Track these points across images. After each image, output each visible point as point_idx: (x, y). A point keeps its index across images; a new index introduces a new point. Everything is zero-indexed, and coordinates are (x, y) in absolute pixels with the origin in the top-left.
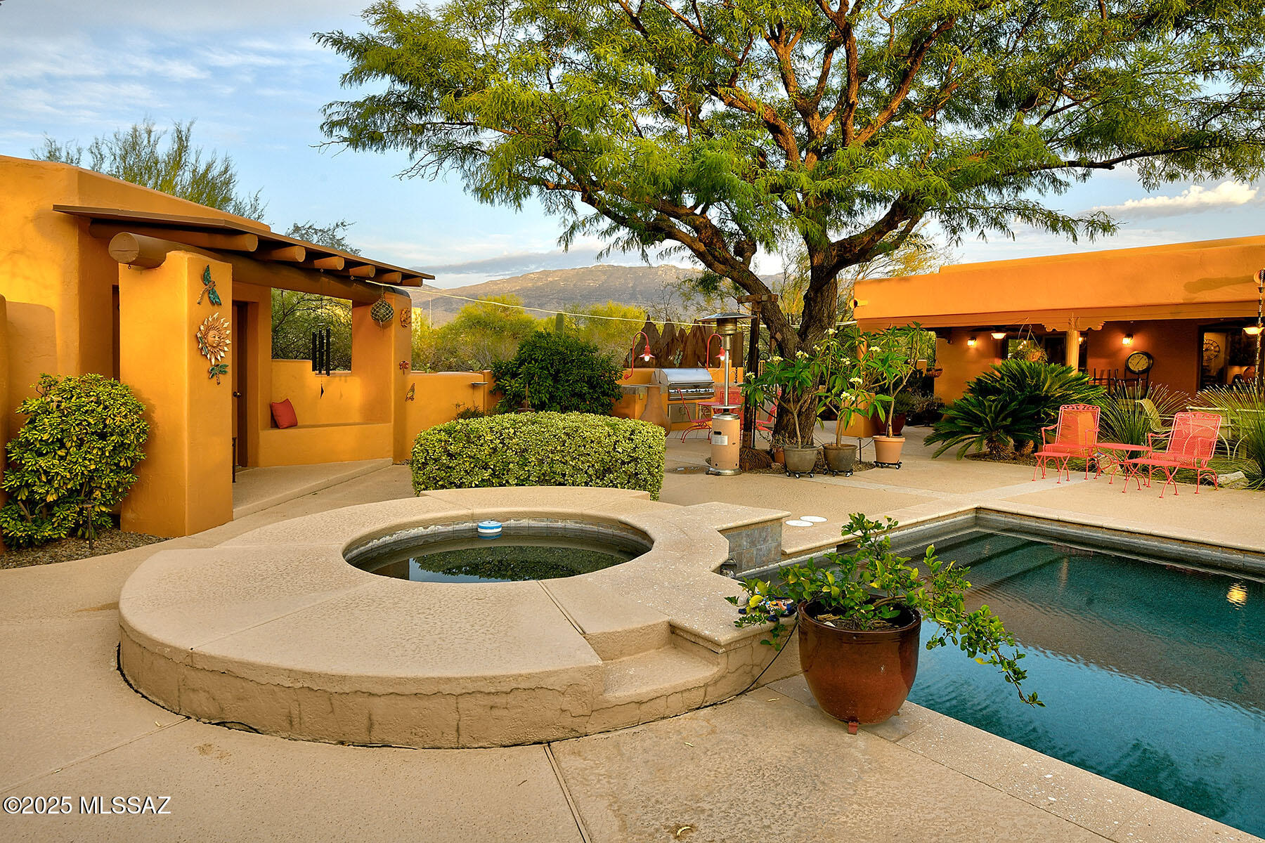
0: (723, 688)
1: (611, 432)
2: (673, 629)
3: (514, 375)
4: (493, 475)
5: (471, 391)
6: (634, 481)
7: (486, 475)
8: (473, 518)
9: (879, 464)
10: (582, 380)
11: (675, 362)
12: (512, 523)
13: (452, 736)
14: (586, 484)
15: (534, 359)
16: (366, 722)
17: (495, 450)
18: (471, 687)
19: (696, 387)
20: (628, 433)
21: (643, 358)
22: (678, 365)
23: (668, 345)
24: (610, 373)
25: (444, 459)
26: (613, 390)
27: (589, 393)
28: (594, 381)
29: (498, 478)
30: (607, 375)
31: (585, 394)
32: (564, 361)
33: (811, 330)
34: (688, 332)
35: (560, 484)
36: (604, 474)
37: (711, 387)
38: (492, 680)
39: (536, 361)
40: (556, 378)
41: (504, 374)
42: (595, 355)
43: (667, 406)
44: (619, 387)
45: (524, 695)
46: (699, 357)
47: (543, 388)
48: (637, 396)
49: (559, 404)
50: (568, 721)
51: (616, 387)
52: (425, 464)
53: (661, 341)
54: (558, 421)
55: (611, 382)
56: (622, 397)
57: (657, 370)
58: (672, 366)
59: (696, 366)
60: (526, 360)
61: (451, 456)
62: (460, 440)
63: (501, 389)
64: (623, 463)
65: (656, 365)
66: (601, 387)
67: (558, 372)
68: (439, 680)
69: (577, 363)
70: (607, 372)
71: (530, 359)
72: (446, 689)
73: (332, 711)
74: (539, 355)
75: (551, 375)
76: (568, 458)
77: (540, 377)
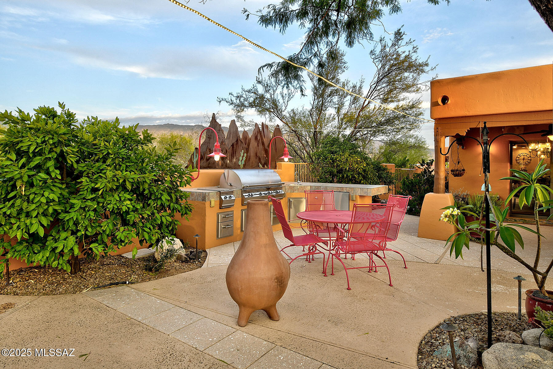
11: (240, 163)
19: (268, 189)
21: (212, 157)
22: (242, 166)
23: (233, 145)
24: (172, 176)
26: (177, 202)
27: (136, 210)
28: (144, 190)
30: (168, 178)
31: (127, 213)
34: (250, 135)
37: (281, 188)
42: (147, 147)
43: (240, 211)
44: (187, 195)
46: (260, 159)
47: (34, 206)
48: (207, 204)
49: (73, 233)
51: (181, 197)
53: (227, 142)
55: (173, 189)
56: (190, 211)
57: (228, 171)
58: (237, 167)
59: (258, 168)
65: (222, 165)
66: (157, 199)
69: (113, 160)
70: (166, 174)
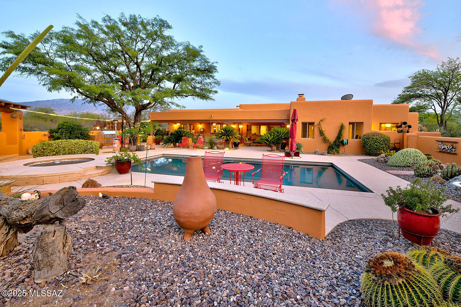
0: (104, 173)
1: (86, 143)
2: (96, 167)
3: (56, 132)
4: (56, 153)
5: (44, 136)
6: (92, 152)
7: (54, 153)
8: (53, 160)
9: (151, 149)
10: (79, 133)
12: (63, 161)
13: (59, 181)
14: (81, 154)
15: (63, 128)
16: (42, 181)
17: (56, 148)
18: (62, 174)
19: (112, 135)
20: (90, 143)
21: (97, 128)
22: (107, 130)
23: (104, 125)
25: (42, 150)
26: (88, 136)
27: (81, 137)
28: (82, 134)
29: (57, 153)
30: (86, 132)
31: (79, 137)
32: (72, 128)
33: (136, 123)
35: (74, 154)
36: (85, 151)
38: (65, 173)
39: (64, 129)
40: (70, 133)
41: (53, 132)
42: (82, 127)
43: (104, 140)
44: (90, 135)
45: (71, 174)
50: (79, 178)
52: (36, 152)
53: (102, 124)
54: (73, 141)
55: (87, 134)
56: (91, 138)
57: (101, 131)
58: (105, 130)
59: (112, 130)
60: (60, 128)
61: (44, 149)
62: (47, 146)
63: (52, 136)
64: (89, 149)
66: (84, 135)
67: (71, 131)
68: (56, 173)
69: (77, 129)
71: (62, 128)
72: (57, 174)
73: (36, 180)
74: (64, 127)
75: (69, 132)
76: (76, 149)
77: (65, 133)
